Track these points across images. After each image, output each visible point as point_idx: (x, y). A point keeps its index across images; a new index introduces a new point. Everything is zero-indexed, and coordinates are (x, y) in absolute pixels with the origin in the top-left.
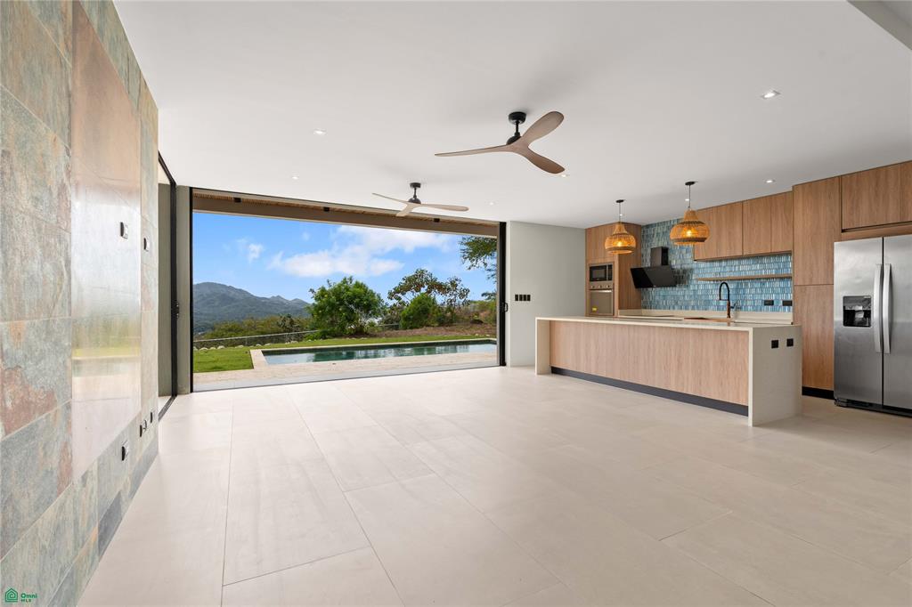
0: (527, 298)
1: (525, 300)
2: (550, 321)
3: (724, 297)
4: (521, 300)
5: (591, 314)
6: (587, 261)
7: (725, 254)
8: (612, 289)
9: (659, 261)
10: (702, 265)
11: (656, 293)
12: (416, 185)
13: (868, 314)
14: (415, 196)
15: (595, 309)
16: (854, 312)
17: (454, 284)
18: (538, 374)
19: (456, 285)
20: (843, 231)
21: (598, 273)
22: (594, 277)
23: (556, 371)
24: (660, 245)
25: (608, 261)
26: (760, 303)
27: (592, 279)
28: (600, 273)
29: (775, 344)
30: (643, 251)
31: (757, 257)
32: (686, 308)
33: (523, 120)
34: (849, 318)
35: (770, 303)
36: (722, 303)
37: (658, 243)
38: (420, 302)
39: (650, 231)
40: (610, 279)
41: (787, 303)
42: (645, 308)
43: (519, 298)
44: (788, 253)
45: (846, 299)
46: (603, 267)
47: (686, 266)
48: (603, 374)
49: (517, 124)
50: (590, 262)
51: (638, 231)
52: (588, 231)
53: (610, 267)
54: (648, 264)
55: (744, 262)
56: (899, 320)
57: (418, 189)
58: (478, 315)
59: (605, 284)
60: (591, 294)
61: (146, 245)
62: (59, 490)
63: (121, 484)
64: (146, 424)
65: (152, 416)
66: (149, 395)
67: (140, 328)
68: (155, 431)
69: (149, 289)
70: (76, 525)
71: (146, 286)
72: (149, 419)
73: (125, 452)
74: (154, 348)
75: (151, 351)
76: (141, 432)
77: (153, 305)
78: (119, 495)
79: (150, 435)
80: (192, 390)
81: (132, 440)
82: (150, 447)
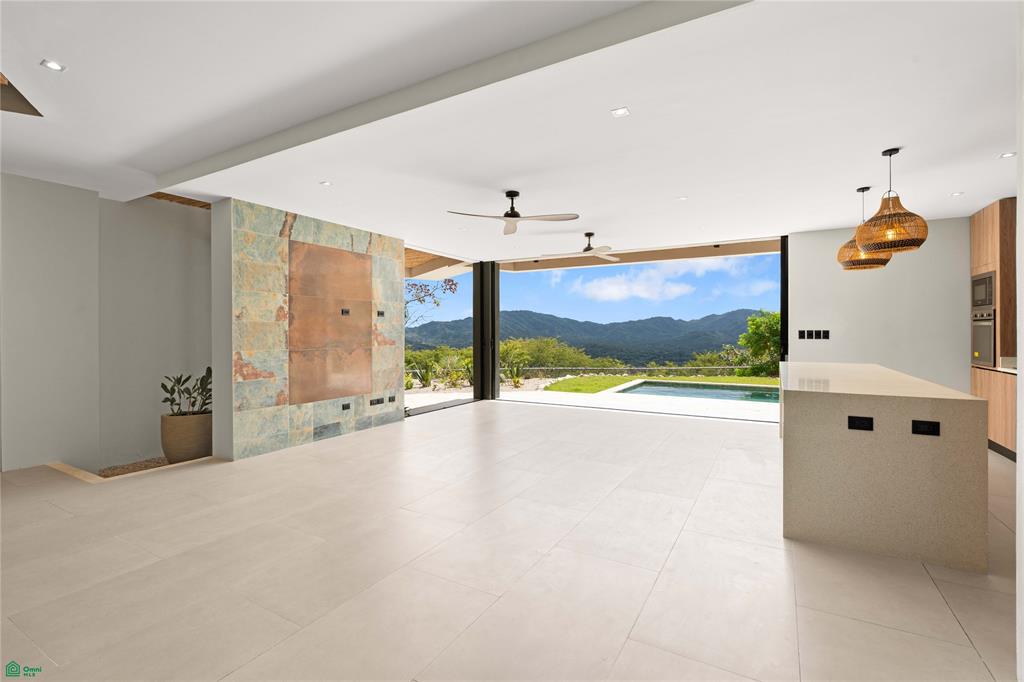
0: (823, 335)
1: (817, 338)
4: (810, 338)
6: (972, 270)
8: (992, 320)
15: (977, 354)
21: (980, 291)
22: (976, 297)
25: (989, 270)
27: (975, 301)
40: (990, 303)
43: (807, 335)
46: (984, 281)
50: (974, 272)
53: (990, 281)
59: (986, 311)
60: (974, 329)
61: (381, 314)
62: (277, 404)
63: (340, 420)
64: (380, 401)
65: (392, 399)
66: (386, 388)
67: (370, 354)
68: (397, 408)
69: (386, 335)
70: (291, 420)
71: (381, 334)
72: (386, 400)
73: (346, 407)
74: (397, 365)
75: (390, 366)
76: (372, 403)
77: (393, 343)
78: (338, 423)
79: (387, 408)
80: (493, 398)
81: (357, 404)
82: (387, 414)
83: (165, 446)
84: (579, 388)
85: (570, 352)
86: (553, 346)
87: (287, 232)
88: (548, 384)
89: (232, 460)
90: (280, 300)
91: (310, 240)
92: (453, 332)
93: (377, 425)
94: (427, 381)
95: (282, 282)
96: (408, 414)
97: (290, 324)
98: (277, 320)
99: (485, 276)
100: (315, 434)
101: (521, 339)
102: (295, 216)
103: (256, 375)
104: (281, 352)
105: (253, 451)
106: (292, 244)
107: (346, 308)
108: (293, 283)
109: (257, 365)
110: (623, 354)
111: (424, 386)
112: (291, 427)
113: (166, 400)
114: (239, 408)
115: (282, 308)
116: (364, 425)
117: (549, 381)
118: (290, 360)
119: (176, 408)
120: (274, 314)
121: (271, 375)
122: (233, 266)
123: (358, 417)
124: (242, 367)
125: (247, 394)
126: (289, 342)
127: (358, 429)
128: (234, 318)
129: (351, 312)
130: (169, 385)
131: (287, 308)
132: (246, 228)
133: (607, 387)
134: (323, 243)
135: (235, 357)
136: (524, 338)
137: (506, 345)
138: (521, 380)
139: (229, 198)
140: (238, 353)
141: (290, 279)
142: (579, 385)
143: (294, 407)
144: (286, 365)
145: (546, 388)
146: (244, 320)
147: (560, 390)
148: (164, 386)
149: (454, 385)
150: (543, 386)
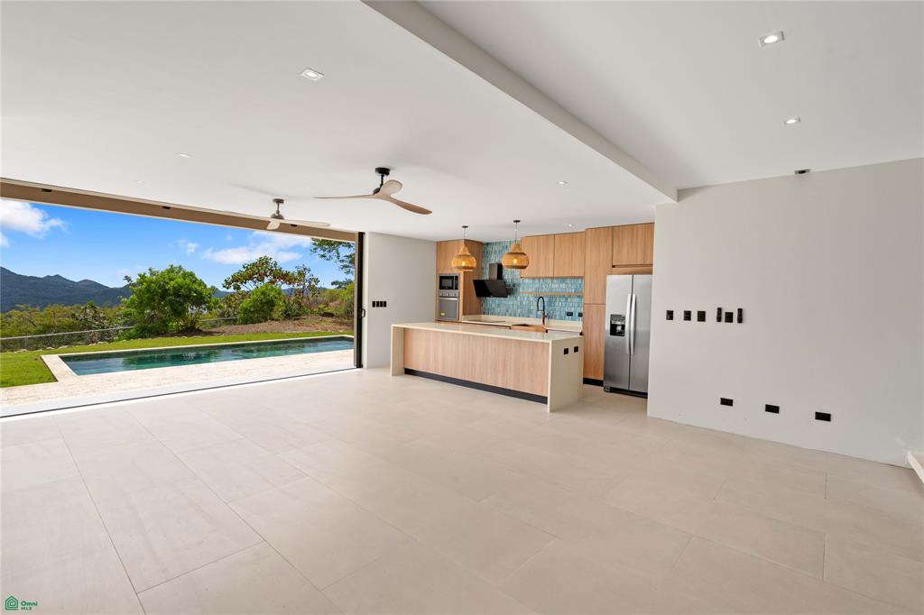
0: (383, 304)
1: (381, 306)
2: (405, 329)
3: (541, 308)
4: (378, 306)
5: (439, 320)
6: (437, 270)
7: (541, 275)
8: (458, 297)
9: (495, 276)
10: (527, 281)
11: (492, 302)
12: (279, 201)
13: (623, 327)
14: (278, 212)
15: (443, 314)
16: (616, 326)
17: (301, 274)
18: (393, 375)
19: (304, 275)
20: (613, 266)
21: (447, 282)
22: (443, 285)
23: (409, 372)
24: (497, 261)
25: (454, 272)
26: (563, 314)
27: (442, 287)
28: (449, 283)
29: (566, 351)
30: (484, 265)
31: (563, 279)
32: (515, 316)
33: (388, 174)
34: (613, 330)
35: (570, 314)
36: (539, 313)
37: (494, 259)
38: (263, 293)
39: (489, 248)
40: (456, 289)
41: (580, 315)
42: (484, 313)
43: (376, 304)
44: (582, 278)
45: (612, 316)
46: (451, 278)
47: (515, 281)
48: (448, 375)
49: (382, 176)
50: (440, 272)
51: (478, 248)
52: (438, 243)
53: (457, 278)
54: (486, 277)
55: (555, 281)
56: (639, 329)
57: (281, 205)
58: (327, 305)
59: (452, 292)
60: (440, 301)
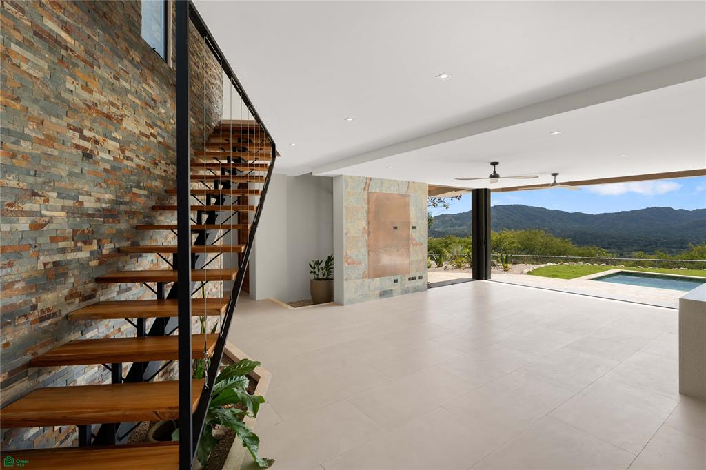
61: (414, 228)
62: (363, 278)
63: (393, 288)
64: (414, 279)
65: (420, 278)
66: (417, 271)
67: (409, 252)
68: (424, 283)
69: (417, 240)
70: (369, 287)
71: (414, 239)
72: (417, 278)
73: (396, 281)
74: (424, 258)
75: (420, 258)
76: (409, 279)
77: (422, 244)
78: (392, 290)
79: (418, 283)
80: (486, 279)
81: (402, 280)
82: (418, 286)
83: (312, 295)
84: (558, 274)
85: (557, 242)
86: (541, 238)
87: (367, 188)
88: (531, 270)
89: (343, 305)
90: (364, 223)
91: (378, 191)
92: (458, 222)
93: (413, 292)
94: (440, 263)
95: (365, 214)
96: (430, 286)
97: (369, 235)
98: (363, 234)
99: (480, 197)
100: (380, 295)
101: (513, 230)
102: (371, 179)
103: (354, 263)
104: (364, 251)
105: (352, 301)
106: (369, 193)
107: (395, 226)
108: (370, 214)
109: (354, 258)
110: (615, 240)
111: (438, 266)
112: (369, 290)
113: (311, 272)
114: (347, 280)
115: (365, 228)
116: (406, 292)
117: (532, 267)
118: (369, 255)
119: (316, 276)
120: (361, 231)
121: (360, 263)
122: (344, 209)
123: (402, 287)
124: (347, 259)
125: (350, 272)
126: (368, 246)
127: (402, 294)
128: (344, 235)
129: (398, 228)
130: (313, 265)
131: (367, 228)
132: (349, 189)
133: (582, 275)
134: (384, 191)
135: (345, 254)
136: (516, 230)
137: (500, 234)
138: (509, 266)
139: (342, 175)
140: (346, 252)
141: (368, 212)
142: (558, 271)
143: (370, 280)
144: (367, 258)
145: (529, 273)
146: (349, 235)
147: (541, 275)
148: (310, 265)
149: (459, 267)
150: (526, 271)
